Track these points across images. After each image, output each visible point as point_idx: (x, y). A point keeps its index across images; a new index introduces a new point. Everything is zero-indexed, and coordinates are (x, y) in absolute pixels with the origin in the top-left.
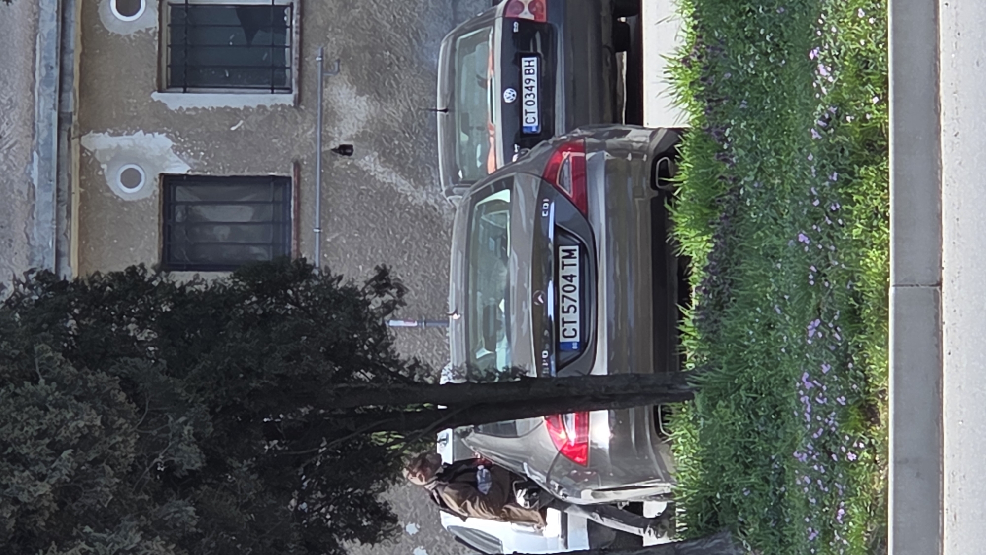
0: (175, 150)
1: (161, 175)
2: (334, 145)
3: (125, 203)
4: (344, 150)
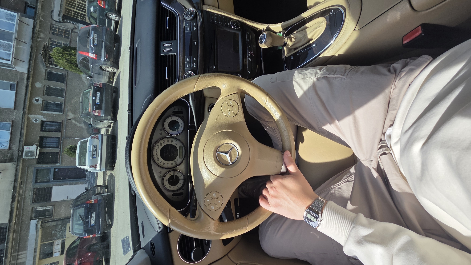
0: (44, 118)
1: (41, 120)
2: (68, 119)
3: (35, 123)
4: (70, 120)
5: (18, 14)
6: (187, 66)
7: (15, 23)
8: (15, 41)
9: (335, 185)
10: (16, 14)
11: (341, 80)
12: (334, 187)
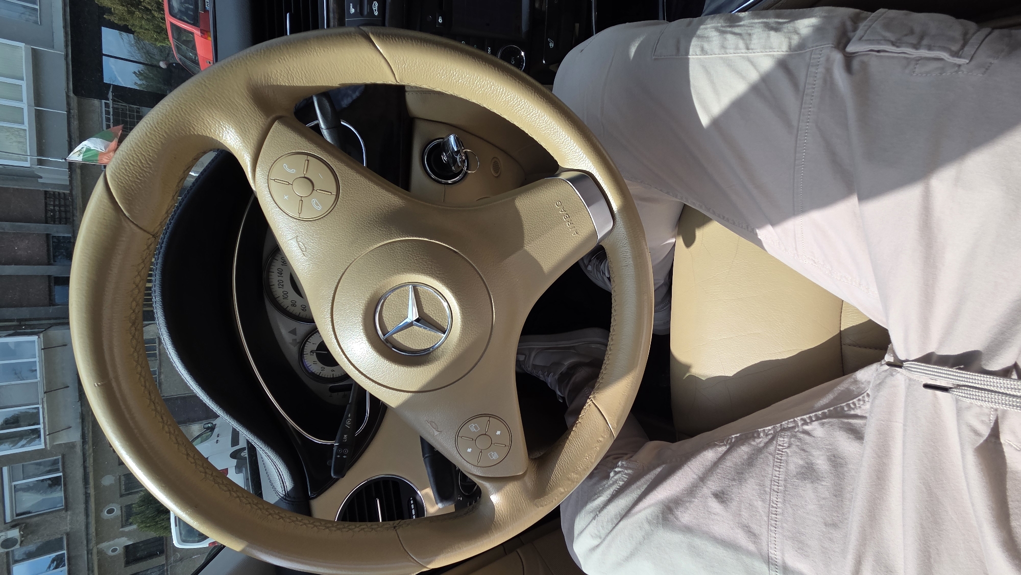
5: (39, 337)
6: (353, 11)
7: (37, 359)
8: (45, 400)
9: (792, 420)
10: (35, 338)
11: (941, 74)
12: (789, 426)
